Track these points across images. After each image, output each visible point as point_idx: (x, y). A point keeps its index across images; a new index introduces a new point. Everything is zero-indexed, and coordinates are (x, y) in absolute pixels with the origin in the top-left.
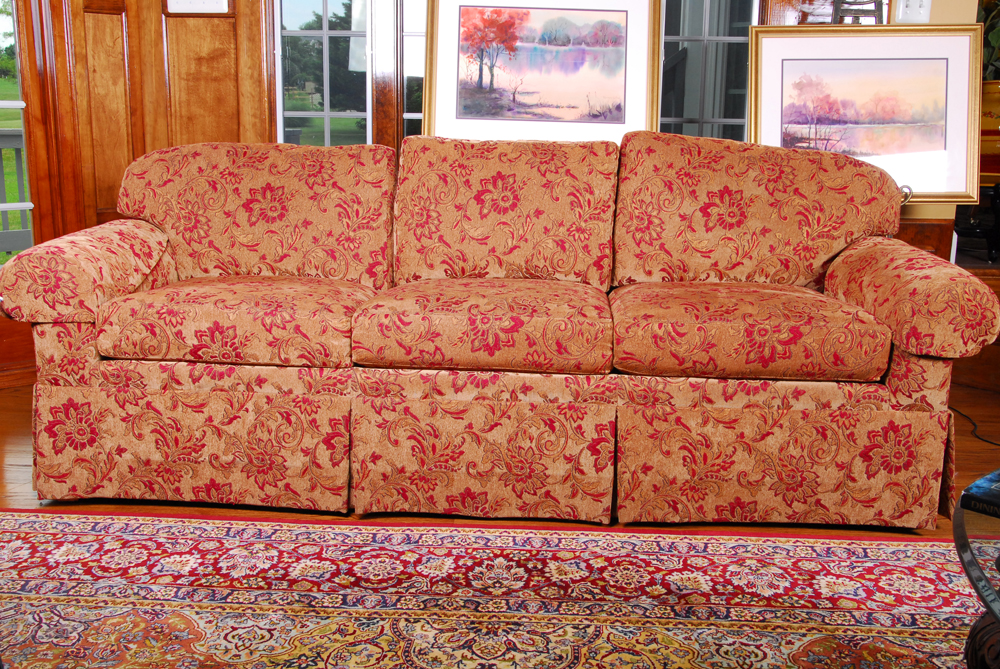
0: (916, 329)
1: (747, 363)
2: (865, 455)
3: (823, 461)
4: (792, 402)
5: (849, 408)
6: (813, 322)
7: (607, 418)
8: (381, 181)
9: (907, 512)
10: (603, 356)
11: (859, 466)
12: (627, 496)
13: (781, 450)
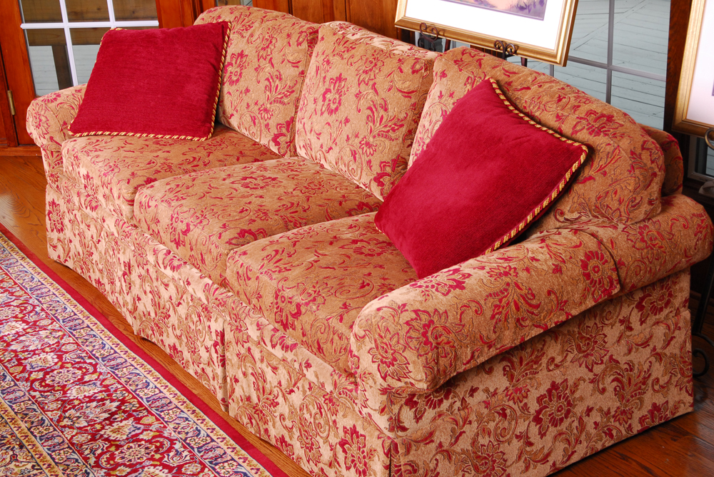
1: (276, 322)
2: (342, 446)
3: (322, 435)
4: (304, 371)
5: (335, 396)
6: (310, 305)
7: (220, 326)
8: (299, 62)
10: (220, 276)
11: (340, 454)
13: (300, 410)
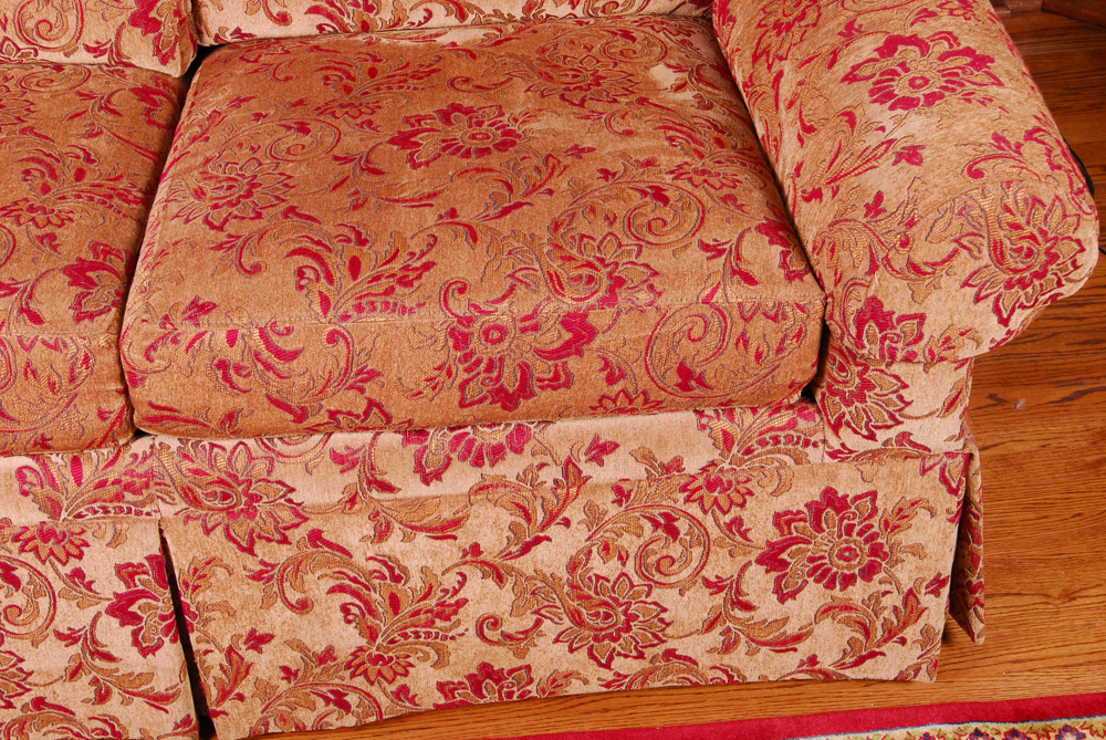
0: (881, 305)
1: (462, 405)
2: (772, 559)
3: (673, 579)
4: (587, 469)
5: (726, 466)
6: (622, 294)
7: (141, 546)
9: (873, 655)
10: (102, 415)
11: (758, 583)
12: (224, 695)
13: (573, 567)
